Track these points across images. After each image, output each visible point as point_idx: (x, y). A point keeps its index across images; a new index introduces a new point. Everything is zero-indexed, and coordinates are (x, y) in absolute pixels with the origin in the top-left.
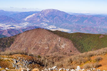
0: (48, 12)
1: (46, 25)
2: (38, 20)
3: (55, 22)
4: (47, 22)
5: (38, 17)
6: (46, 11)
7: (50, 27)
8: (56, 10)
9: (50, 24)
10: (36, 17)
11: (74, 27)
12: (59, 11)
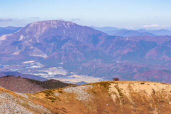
0: (44, 29)
1: (39, 66)
2: (16, 53)
3: (63, 57)
4: (40, 60)
5: (16, 43)
6: (37, 28)
7: (50, 73)
8: (66, 23)
9: (48, 64)
10: (8, 44)
11: (117, 69)
12: (75, 27)
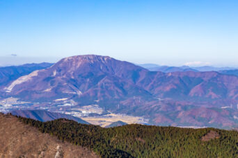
0: (79, 64)
1: (73, 103)
2: (47, 90)
3: (99, 94)
4: (74, 97)
5: (49, 79)
6: (71, 63)
7: (84, 112)
8: (103, 57)
9: (83, 102)
10: (41, 79)
11: (159, 107)
12: (112, 62)
